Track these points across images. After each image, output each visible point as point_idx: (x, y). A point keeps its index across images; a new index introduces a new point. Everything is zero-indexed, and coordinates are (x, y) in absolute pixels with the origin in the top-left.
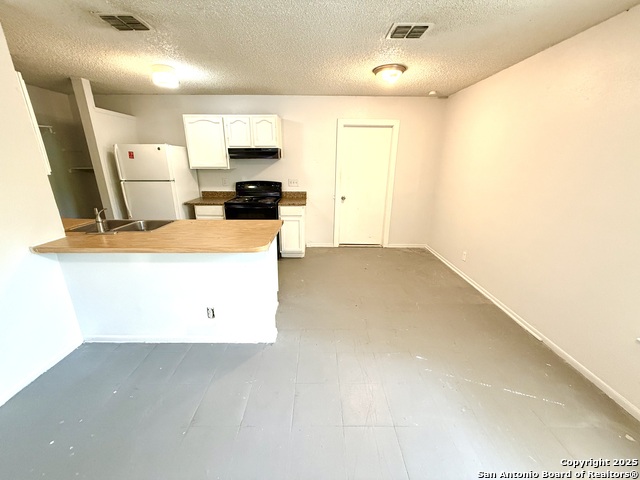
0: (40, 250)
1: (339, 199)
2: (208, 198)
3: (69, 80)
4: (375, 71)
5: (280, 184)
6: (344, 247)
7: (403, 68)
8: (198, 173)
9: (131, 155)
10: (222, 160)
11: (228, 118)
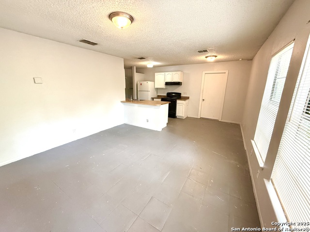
0: (122, 102)
1: (201, 100)
2: (159, 97)
3: (132, 67)
4: (206, 57)
5: (180, 94)
6: (202, 119)
7: (216, 56)
8: (157, 89)
9: (141, 84)
10: (163, 86)
11: (166, 73)
